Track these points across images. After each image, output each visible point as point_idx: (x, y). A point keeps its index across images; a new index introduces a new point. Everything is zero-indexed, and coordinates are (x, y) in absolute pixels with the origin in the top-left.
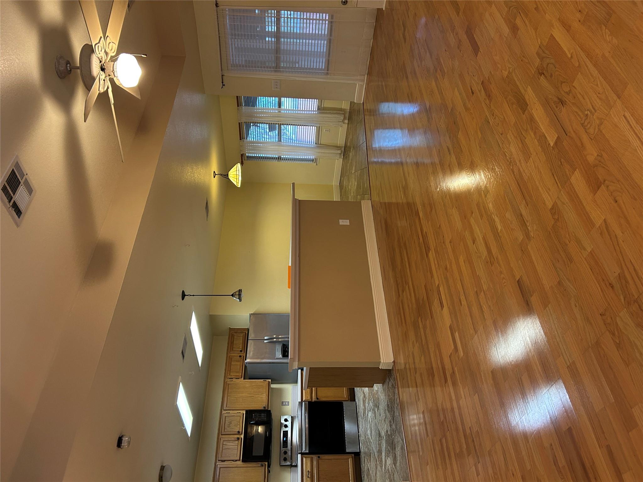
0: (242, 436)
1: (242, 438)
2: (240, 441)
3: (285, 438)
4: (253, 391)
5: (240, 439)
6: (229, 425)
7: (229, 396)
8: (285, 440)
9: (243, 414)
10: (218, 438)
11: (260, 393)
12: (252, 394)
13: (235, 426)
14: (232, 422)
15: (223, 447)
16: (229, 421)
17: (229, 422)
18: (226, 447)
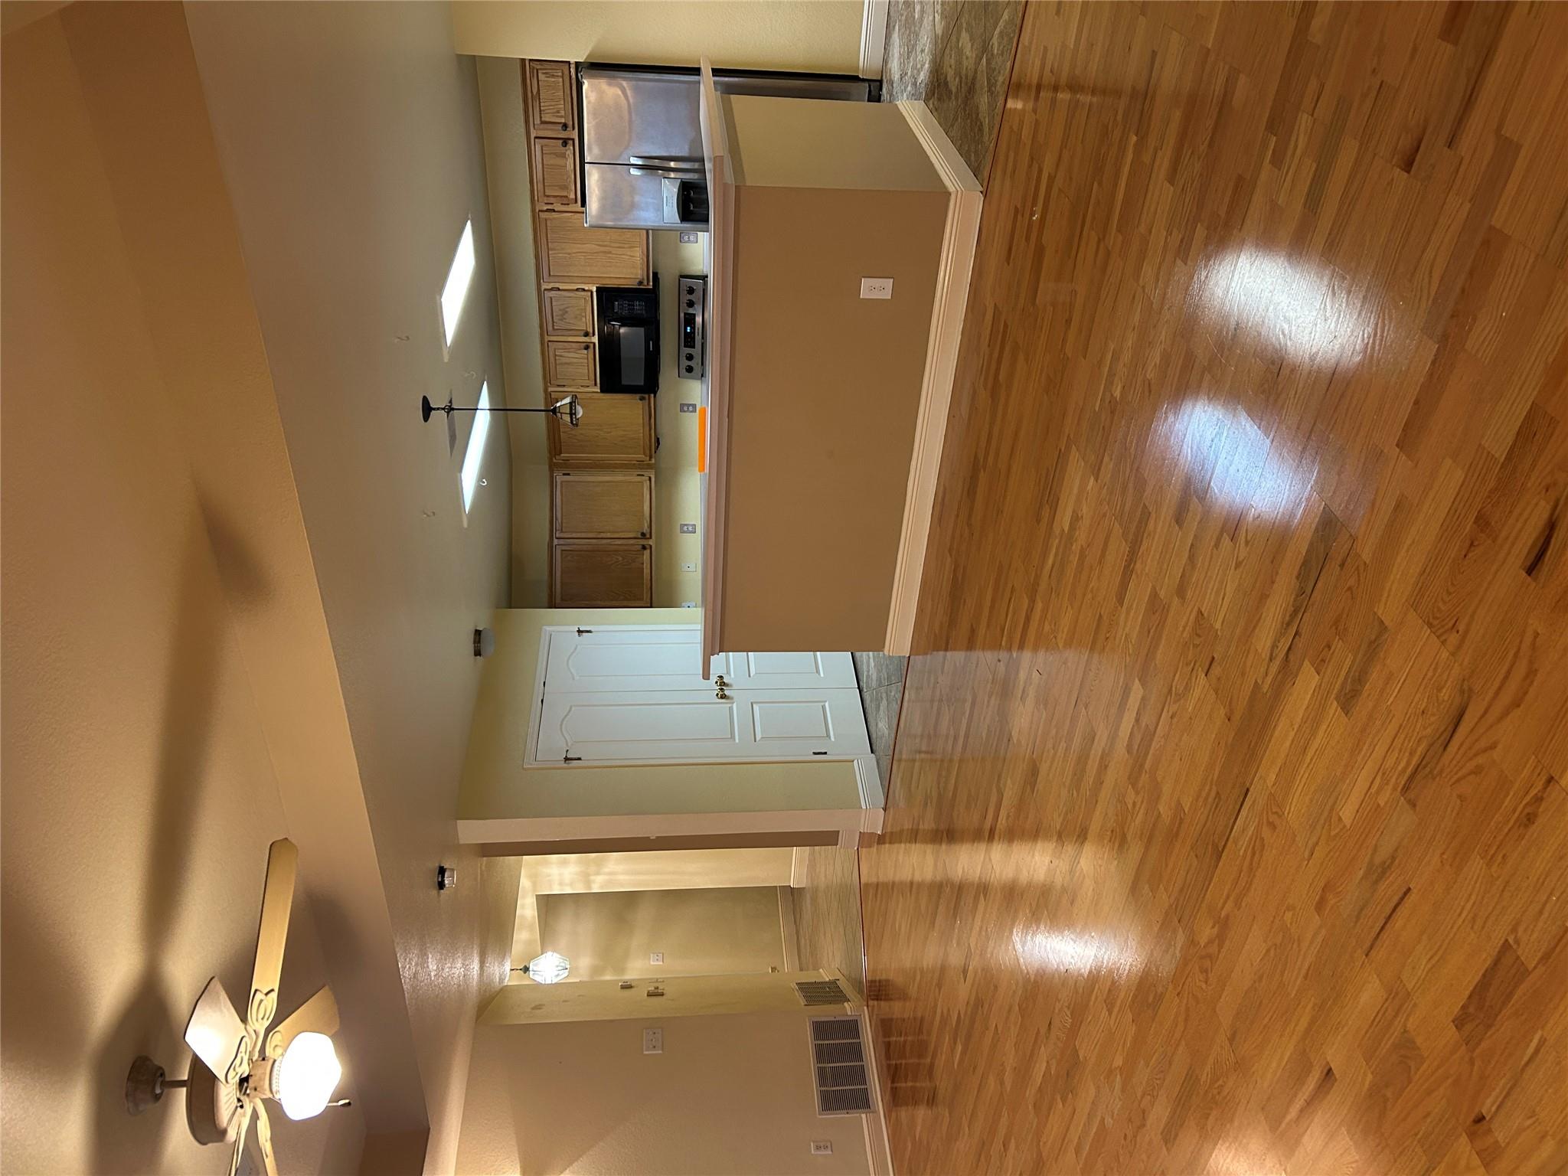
0: (595, 339)
1: (594, 344)
2: (591, 350)
3: (689, 328)
4: (609, 238)
5: (592, 345)
6: (562, 315)
7: (552, 250)
8: (689, 331)
9: (592, 293)
10: (542, 344)
11: (626, 246)
12: (605, 246)
13: (576, 318)
14: (567, 310)
15: (555, 360)
16: (562, 307)
17: (560, 310)
18: (563, 360)
